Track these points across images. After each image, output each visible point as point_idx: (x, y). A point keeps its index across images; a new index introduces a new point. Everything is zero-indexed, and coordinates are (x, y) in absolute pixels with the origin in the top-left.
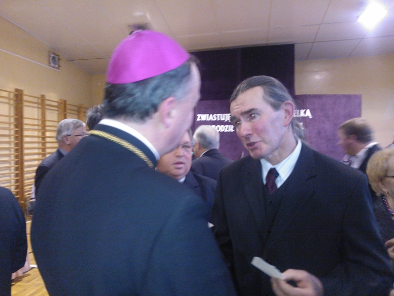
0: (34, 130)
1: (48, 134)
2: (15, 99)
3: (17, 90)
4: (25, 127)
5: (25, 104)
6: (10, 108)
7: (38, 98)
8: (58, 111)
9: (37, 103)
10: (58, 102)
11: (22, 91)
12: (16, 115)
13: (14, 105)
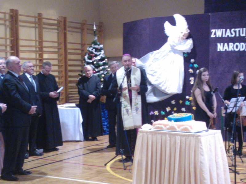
0: (30, 52)
1: (45, 56)
2: (10, 20)
3: (12, 10)
4: (21, 49)
5: (20, 24)
7: (35, 17)
8: (58, 29)
9: (35, 23)
10: (57, 20)
11: (17, 11)
12: (12, 37)
13: (10, 26)
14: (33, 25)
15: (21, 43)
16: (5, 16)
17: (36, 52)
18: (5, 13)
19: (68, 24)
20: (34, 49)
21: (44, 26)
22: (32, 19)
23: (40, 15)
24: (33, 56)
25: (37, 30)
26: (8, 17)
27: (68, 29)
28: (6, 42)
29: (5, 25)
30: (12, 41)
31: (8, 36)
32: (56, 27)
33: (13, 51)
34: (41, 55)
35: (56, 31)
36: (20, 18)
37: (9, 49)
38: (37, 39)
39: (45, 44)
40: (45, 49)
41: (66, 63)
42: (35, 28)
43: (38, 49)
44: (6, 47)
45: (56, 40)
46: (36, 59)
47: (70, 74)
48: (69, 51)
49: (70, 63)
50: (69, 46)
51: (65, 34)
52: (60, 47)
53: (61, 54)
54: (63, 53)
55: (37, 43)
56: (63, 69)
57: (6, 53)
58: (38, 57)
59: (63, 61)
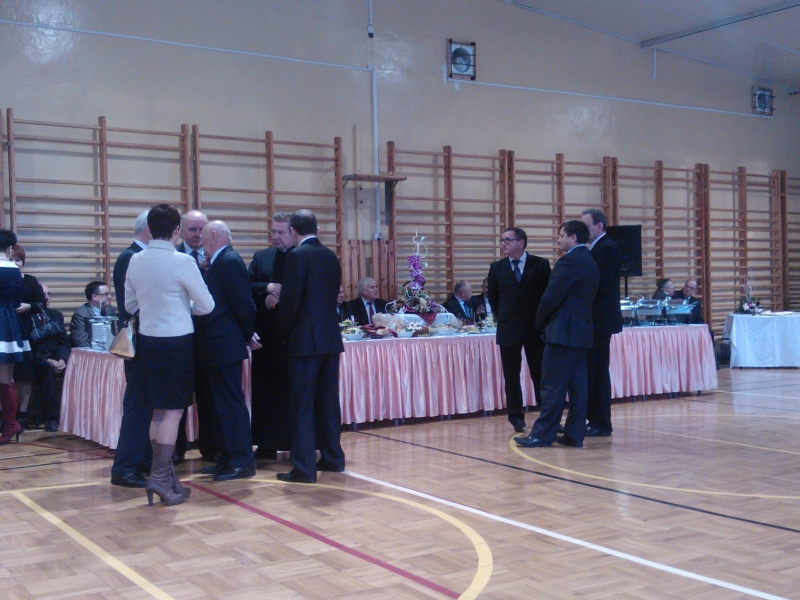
0: (726, 229)
1: (750, 235)
2: (696, 181)
3: (699, 166)
4: (712, 224)
5: (712, 185)
6: (689, 196)
7: (733, 174)
8: (770, 192)
9: (732, 183)
10: (770, 177)
11: (706, 167)
12: (698, 206)
13: (695, 190)
14: (730, 186)
15: (713, 215)
16: (687, 176)
17: (734, 229)
18: (687, 171)
19: (788, 182)
20: (731, 224)
21: (748, 187)
22: (729, 178)
23: (741, 170)
24: (730, 235)
25: (737, 194)
26: (691, 176)
27: (788, 190)
28: (689, 214)
29: (688, 189)
30: (698, 213)
31: (692, 205)
32: (767, 188)
33: (699, 228)
34: (743, 234)
35: (767, 194)
36: (712, 177)
37: (692, 224)
38: (737, 208)
39: (750, 216)
40: (749, 225)
41: (784, 246)
42: (734, 190)
43: (737, 224)
44: (689, 221)
45: (767, 208)
46: (734, 240)
47: (791, 264)
48: (789, 227)
49: (791, 246)
50: (789, 218)
51: (783, 199)
52: (773, 220)
53: (777, 232)
54: (780, 229)
55: (737, 214)
56: (780, 255)
57: (689, 230)
58: (737, 236)
59: (780, 244)
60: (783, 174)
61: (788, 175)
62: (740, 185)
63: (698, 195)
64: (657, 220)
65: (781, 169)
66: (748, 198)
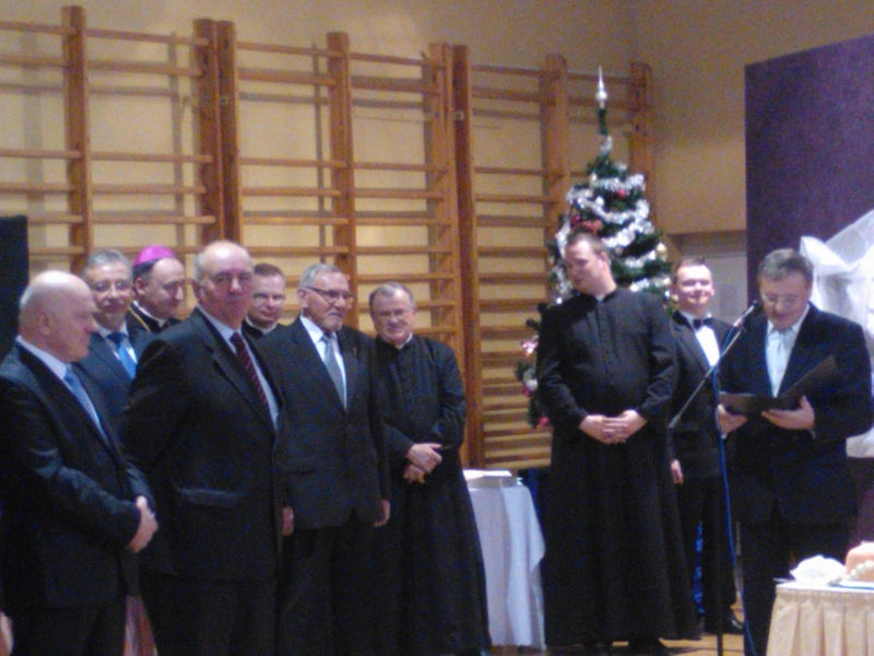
0: (291, 217)
1: (366, 236)
2: (197, 72)
3: (204, 26)
5: (243, 86)
7: (314, 53)
8: (425, 107)
9: (314, 79)
10: (423, 64)
11: (225, 28)
12: (203, 151)
13: (195, 102)
14: (307, 91)
15: (249, 177)
17: (320, 217)
19: (473, 79)
20: (311, 204)
21: (356, 94)
22: (304, 64)
23: (337, 41)
25: (325, 112)
26: (184, 56)
27: (474, 102)
28: (179, 174)
30: (204, 171)
32: (417, 98)
34: (345, 234)
35: (418, 115)
36: (244, 59)
38: (327, 155)
39: (362, 180)
40: (361, 205)
41: (466, 266)
42: (317, 103)
43: (328, 205)
45: (418, 158)
46: (321, 253)
47: (487, 320)
48: (481, 209)
49: (484, 266)
50: (480, 185)
51: (461, 130)
52: (437, 193)
53: (446, 227)
54: (455, 219)
55: (327, 173)
56: (454, 297)
58: (329, 241)
59: (454, 261)
60: (459, 54)
61: (473, 59)
62: (332, 88)
63: (203, 115)
64: (71, 194)
65: (454, 40)
66: (356, 125)
